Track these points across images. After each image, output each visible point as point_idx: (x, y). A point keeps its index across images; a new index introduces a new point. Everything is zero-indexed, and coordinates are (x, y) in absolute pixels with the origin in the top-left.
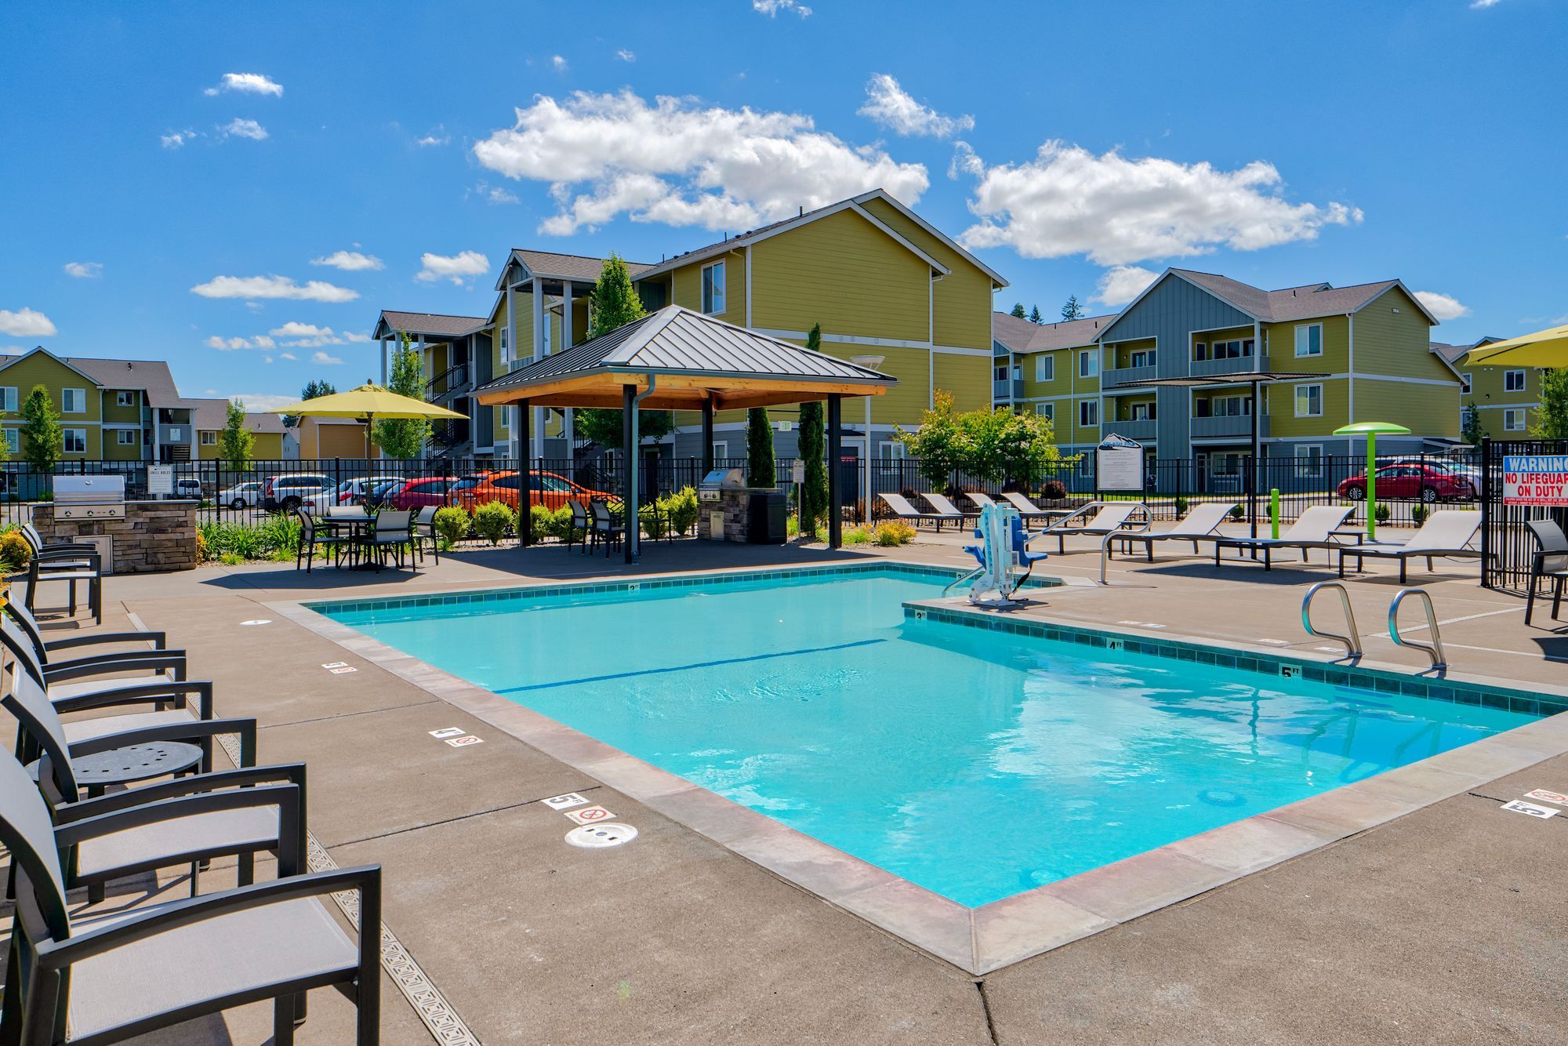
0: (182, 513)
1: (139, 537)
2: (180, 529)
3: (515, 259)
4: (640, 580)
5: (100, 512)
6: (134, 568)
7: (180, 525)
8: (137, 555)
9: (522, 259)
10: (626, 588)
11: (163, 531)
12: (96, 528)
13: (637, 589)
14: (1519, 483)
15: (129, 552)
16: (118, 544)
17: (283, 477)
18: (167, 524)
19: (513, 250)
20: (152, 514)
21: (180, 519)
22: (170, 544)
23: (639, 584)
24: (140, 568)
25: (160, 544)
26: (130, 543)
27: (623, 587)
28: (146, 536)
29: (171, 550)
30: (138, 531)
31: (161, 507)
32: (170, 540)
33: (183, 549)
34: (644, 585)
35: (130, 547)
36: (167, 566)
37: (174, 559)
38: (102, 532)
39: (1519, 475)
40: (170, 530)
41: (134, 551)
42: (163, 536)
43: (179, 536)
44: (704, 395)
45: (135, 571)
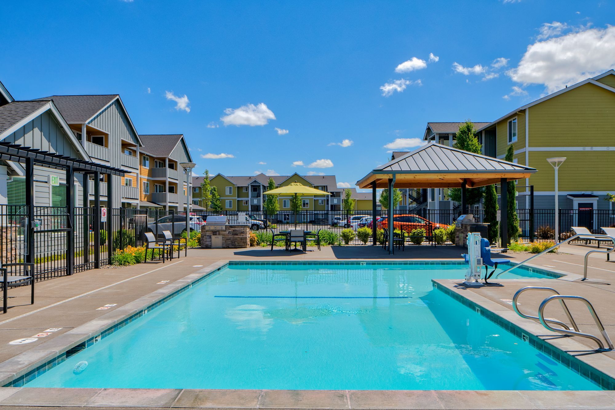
0: (243, 229)
1: (230, 236)
2: (242, 234)
3: (429, 127)
4: (366, 261)
5: (219, 228)
6: (228, 246)
7: (243, 233)
8: (229, 242)
9: (432, 127)
10: (359, 264)
11: (237, 235)
12: (217, 233)
13: (365, 265)
15: (227, 241)
16: (224, 238)
17: (354, 216)
18: (238, 232)
19: (428, 123)
20: (233, 229)
21: (242, 231)
22: (239, 239)
23: (365, 263)
24: (230, 246)
25: (236, 239)
26: (227, 238)
27: (358, 263)
28: (232, 236)
29: (240, 241)
30: (230, 234)
31: (236, 227)
32: (239, 238)
33: (243, 241)
34: (368, 263)
35: (227, 239)
36: (238, 246)
37: (240, 244)
38: (219, 234)
40: (239, 234)
41: (228, 241)
42: (237, 236)
43: (242, 236)
44: (461, 181)
45: (228, 248)
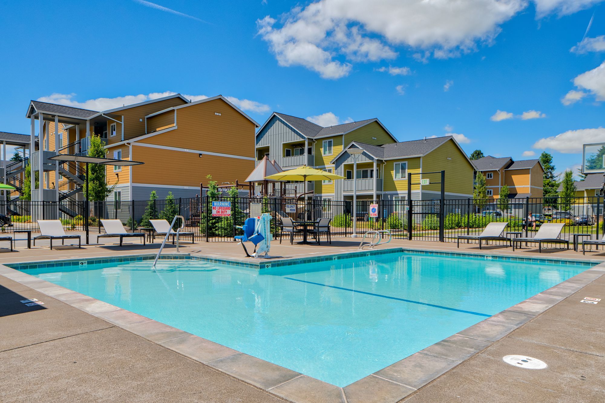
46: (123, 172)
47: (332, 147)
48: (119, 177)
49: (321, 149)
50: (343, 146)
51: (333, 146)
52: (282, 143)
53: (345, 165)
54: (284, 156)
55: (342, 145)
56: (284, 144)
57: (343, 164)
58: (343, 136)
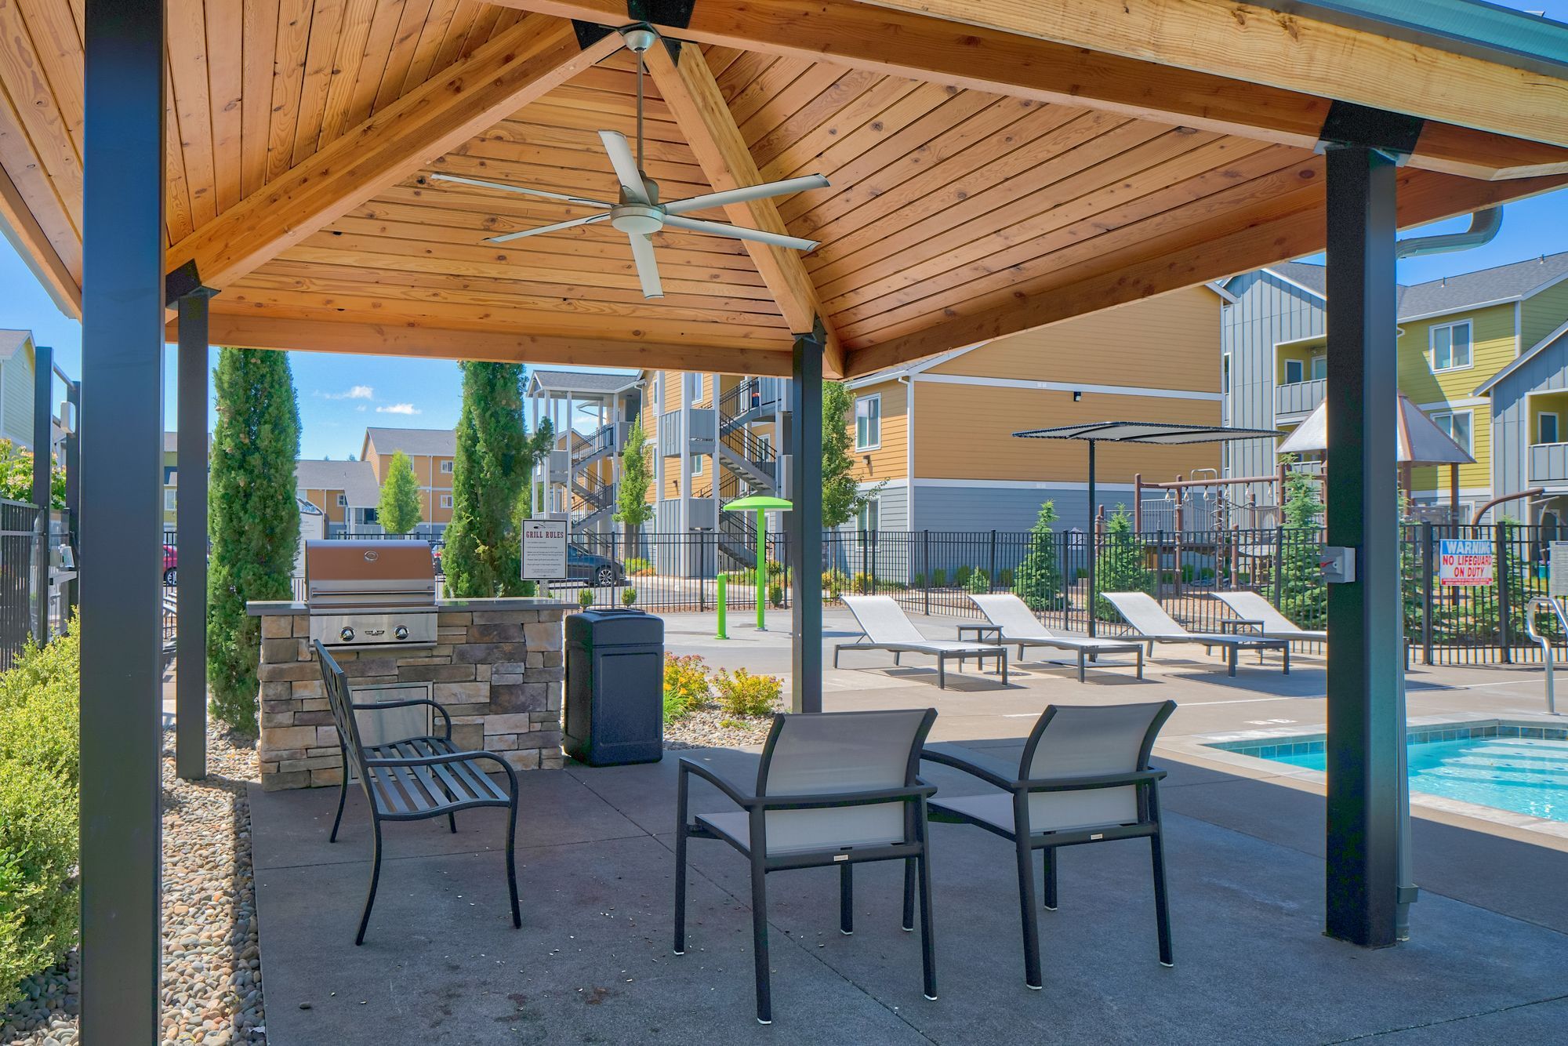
14: (1456, 565)
39: (1456, 557)
46: (884, 450)
47: (1471, 345)
48: (873, 464)
49: (1425, 354)
50: (1517, 338)
51: (1476, 341)
52: (1275, 345)
53: (1532, 397)
54: (1281, 383)
55: (1513, 334)
56: (1279, 347)
57: (1527, 394)
58: (1518, 309)
